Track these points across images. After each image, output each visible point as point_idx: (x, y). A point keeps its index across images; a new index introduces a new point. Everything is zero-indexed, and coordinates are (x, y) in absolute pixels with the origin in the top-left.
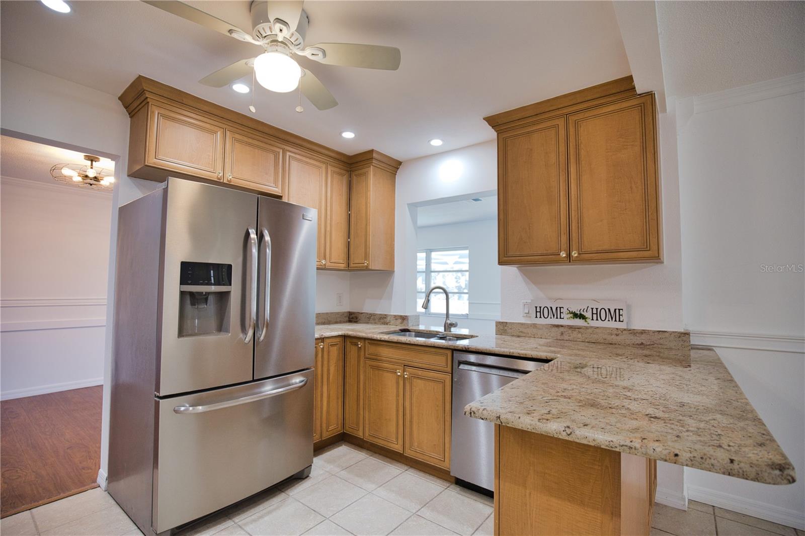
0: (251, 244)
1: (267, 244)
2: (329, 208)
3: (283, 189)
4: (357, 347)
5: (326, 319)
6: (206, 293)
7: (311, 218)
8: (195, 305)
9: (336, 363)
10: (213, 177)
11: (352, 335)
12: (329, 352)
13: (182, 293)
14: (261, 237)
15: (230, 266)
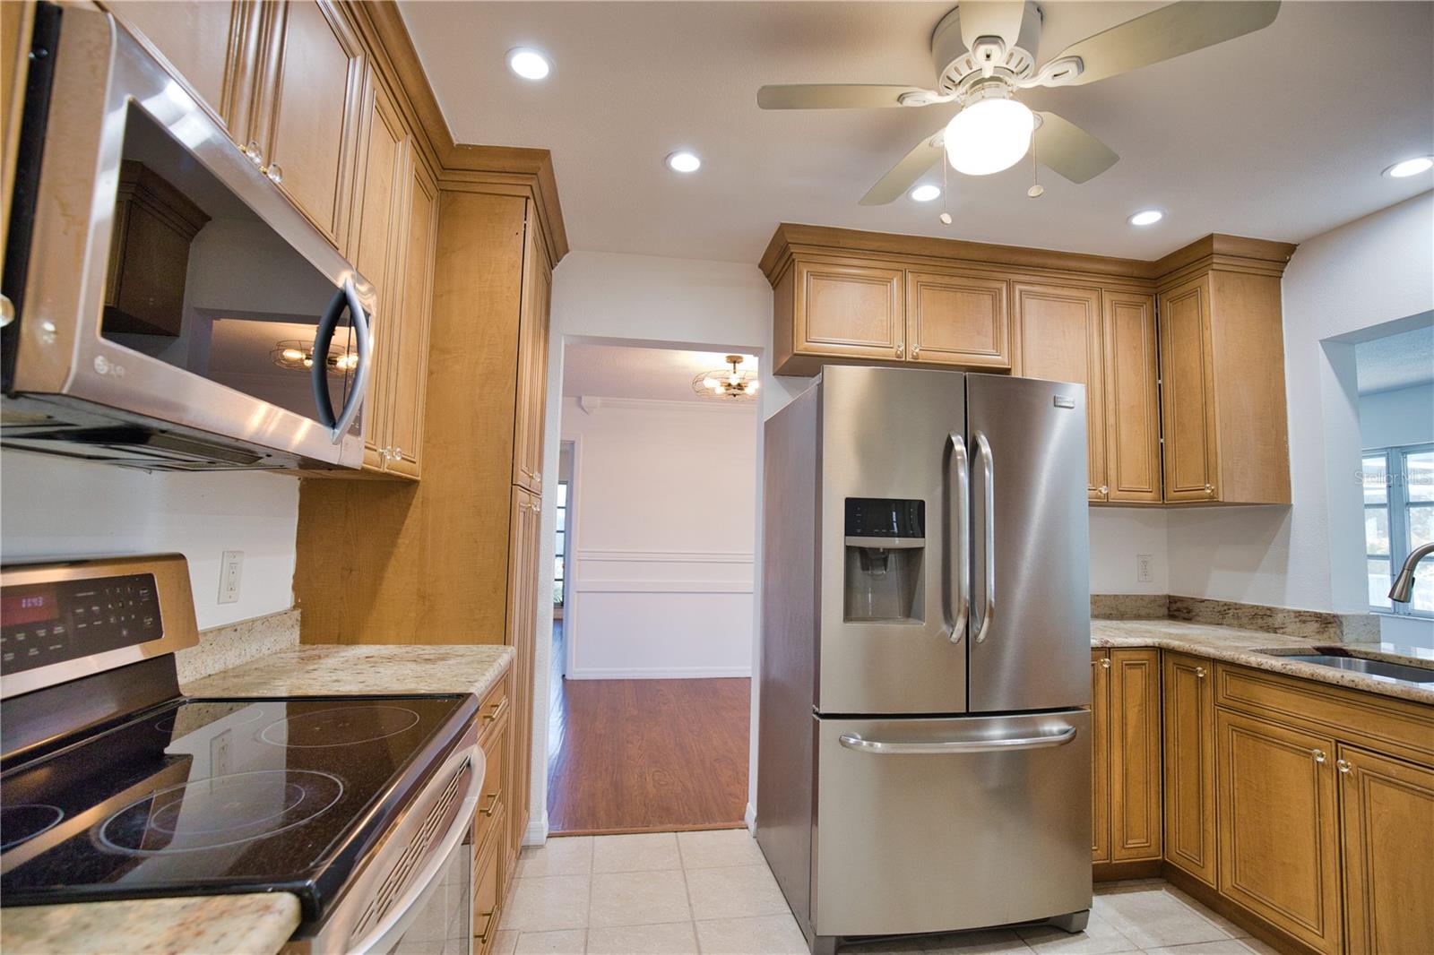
0: (956, 464)
1: (985, 461)
2: (1110, 380)
3: (1011, 355)
4: (1194, 677)
5: (1114, 608)
6: (884, 549)
7: (1073, 402)
8: (868, 569)
9: (1141, 705)
10: (890, 354)
11: (1181, 650)
12: (1123, 679)
13: (849, 550)
14: (973, 449)
15: (922, 503)
